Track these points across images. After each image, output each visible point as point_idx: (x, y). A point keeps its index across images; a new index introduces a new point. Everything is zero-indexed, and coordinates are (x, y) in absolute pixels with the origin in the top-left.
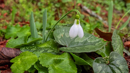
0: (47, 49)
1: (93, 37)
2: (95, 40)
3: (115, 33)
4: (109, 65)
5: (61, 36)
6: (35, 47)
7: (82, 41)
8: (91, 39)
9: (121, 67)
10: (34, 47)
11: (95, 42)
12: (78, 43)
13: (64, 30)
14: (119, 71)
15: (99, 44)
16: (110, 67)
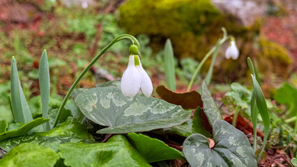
0: (67, 138)
1: (160, 103)
2: (168, 108)
3: (206, 89)
4: (216, 149)
5: (93, 106)
6: (36, 138)
7: (139, 113)
8: (158, 107)
9: (240, 150)
10: (34, 139)
11: (168, 112)
12: (132, 118)
13: (95, 94)
14: (238, 159)
15: (179, 114)
16: (219, 152)
